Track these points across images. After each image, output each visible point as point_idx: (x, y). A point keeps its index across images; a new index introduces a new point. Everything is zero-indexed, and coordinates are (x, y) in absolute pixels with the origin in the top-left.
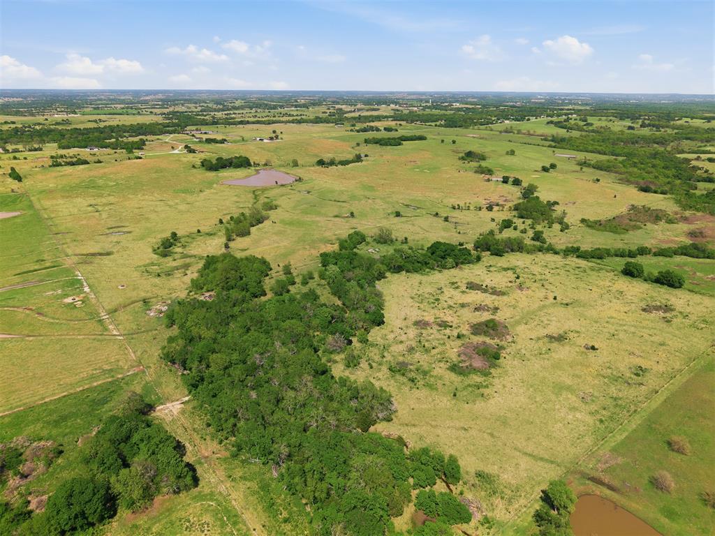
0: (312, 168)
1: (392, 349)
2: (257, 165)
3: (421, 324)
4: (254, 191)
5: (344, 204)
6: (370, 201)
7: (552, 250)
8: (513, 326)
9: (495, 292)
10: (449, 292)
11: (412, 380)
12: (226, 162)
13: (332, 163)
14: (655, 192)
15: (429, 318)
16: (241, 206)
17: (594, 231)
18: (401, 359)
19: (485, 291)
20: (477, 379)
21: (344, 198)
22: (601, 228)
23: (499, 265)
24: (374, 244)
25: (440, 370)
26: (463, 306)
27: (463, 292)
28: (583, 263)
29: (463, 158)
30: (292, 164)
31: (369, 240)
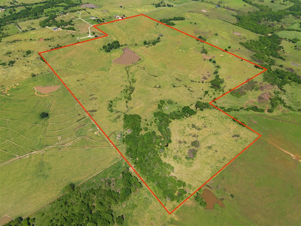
0: (142, 48)
1: (173, 151)
3: (180, 142)
7: (216, 107)
8: (201, 143)
9: (199, 129)
10: (188, 129)
11: (178, 161)
14: (259, 68)
15: (182, 140)
17: (232, 96)
18: (175, 155)
19: (196, 128)
20: (191, 161)
22: (234, 94)
23: (201, 115)
24: (167, 104)
25: (183, 158)
26: (190, 135)
27: (191, 129)
28: (223, 114)
30: (134, 44)
31: (166, 102)
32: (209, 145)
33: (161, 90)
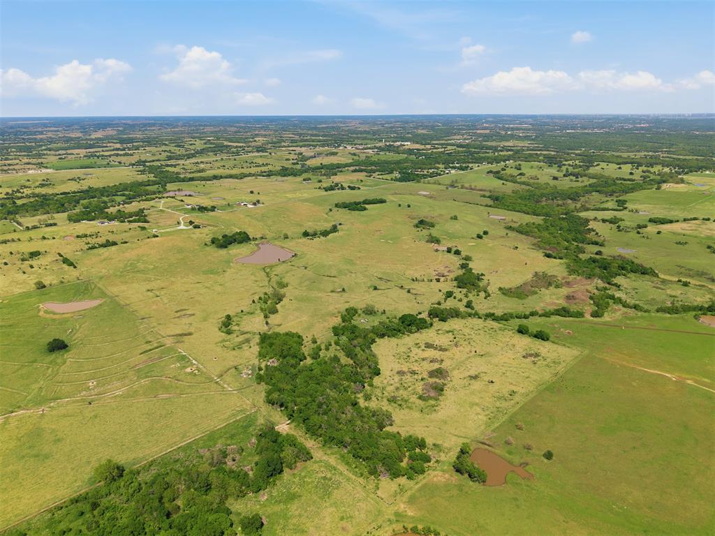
0: (300, 240)
1: (387, 389)
2: (255, 239)
3: (401, 373)
4: (264, 269)
5: (335, 279)
6: (353, 275)
7: (477, 315)
8: (451, 371)
9: (442, 349)
10: (415, 350)
11: (400, 405)
12: (230, 239)
13: (314, 235)
14: (555, 258)
15: (405, 369)
16: (261, 285)
17: (507, 298)
18: (393, 394)
19: (436, 349)
20: (432, 402)
21: (334, 273)
22: (512, 294)
23: (444, 329)
24: (363, 315)
25: (414, 399)
26: (423, 360)
27: (423, 350)
28: (495, 325)
29: (417, 226)
30: (282, 237)
31: (359, 312)
32: (473, 373)
33: (345, 295)
